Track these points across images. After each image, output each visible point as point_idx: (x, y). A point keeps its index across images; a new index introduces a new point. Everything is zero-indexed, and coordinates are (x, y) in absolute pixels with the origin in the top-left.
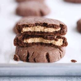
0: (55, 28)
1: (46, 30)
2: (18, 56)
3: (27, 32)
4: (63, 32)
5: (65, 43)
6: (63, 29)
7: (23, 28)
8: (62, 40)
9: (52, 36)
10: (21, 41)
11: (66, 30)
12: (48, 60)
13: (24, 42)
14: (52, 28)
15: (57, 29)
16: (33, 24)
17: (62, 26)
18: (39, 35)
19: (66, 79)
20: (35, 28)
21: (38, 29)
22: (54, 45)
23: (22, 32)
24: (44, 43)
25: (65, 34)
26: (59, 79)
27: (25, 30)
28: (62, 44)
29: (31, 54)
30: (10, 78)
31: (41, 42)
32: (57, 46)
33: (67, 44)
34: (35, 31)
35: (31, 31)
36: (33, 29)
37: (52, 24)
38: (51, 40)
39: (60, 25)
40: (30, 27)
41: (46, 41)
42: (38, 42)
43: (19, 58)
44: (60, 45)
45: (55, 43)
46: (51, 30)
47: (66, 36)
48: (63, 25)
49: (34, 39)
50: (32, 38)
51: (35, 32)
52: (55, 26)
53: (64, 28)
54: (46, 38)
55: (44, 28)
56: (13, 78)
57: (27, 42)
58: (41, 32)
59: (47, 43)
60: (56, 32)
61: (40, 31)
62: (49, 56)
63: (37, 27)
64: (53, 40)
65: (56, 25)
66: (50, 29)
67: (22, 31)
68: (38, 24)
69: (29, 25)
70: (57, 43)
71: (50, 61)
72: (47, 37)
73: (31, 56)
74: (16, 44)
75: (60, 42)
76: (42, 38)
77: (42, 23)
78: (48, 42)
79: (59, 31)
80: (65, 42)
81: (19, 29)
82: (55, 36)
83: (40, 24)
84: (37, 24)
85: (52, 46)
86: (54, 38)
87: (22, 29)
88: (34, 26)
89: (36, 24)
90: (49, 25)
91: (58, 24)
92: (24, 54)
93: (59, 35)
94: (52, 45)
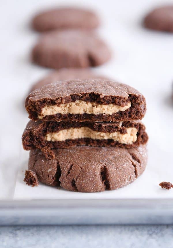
0: (119, 104)
1: (97, 110)
2: (34, 175)
3: (51, 117)
4: (138, 112)
5: (142, 137)
6: (136, 105)
7: (43, 107)
8: (135, 130)
9: (112, 122)
10: (40, 138)
11: (142, 108)
12: (105, 184)
13: (47, 141)
14: (111, 105)
15: (123, 106)
16: (65, 98)
17: (134, 99)
18: (81, 121)
19: (148, 231)
20: (70, 106)
21: (78, 107)
22: (117, 142)
23: (40, 117)
24: (93, 140)
25: (142, 116)
26: (132, 231)
27: (47, 111)
28: (135, 140)
29: (66, 170)
30: (16, 230)
31: (86, 137)
32: (124, 145)
33: (147, 138)
34: (71, 113)
35: (62, 113)
36: (66, 109)
37: (112, 97)
38: (110, 131)
39: (130, 95)
40: (58, 106)
41: (99, 135)
42: (80, 137)
43: (36, 178)
44: (131, 143)
45: (118, 137)
46: (109, 110)
47: (143, 121)
48: (137, 95)
49: (70, 130)
50: (65, 128)
51: (70, 115)
52: (117, 100)
53: (139, 104)
54: (100, 129)
55: (93, 106)
56: (23, 231)
57: (53, 140)
58: (85, 114)
59: (100, 138)
60: (120, 112)
61: (82, 112)
62: (108, 175)
63: (76, 104)
64: (114, 131)
65: (121, 98)
66: (105, 107)
67: (40, 115)
68: (78, 96)
69: (57, 99)
70: (124, 139)
71: (111, 186)
72: (100, 126)
73: (65, 174)
74: (29, 146)
75: (131, 135)
76: (87, 128)
77: (86, 94)
78: (103, 137)
79: (127, 110)
80: (141, 134)
81: (33, 110)
82: (119, 122)
83: (82, 97)
84: (74, 98)
85: (112, 146)
86: (117, 127)
87: (41, 111)
88: (67, 102)
89: (72, 96)
90: (103, 98)
91: (124, 96)
92: (49, 170)
93: (127, 119)
94: (113, 144)
